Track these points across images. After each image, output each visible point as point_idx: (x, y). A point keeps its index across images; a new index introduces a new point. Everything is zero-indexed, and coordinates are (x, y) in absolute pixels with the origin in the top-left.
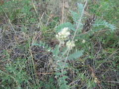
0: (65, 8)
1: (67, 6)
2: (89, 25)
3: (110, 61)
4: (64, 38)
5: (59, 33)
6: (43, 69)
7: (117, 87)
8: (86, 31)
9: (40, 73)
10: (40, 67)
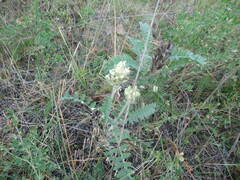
0: (118, 35)
1: (121, 31)
2: (162, 57)
3: (207, 128)
4: (120, 79)
5: (111, 71)
6: (81, 152)
7: (225, 177)
8: (158, 68)
9: (76, 160)
10: (75, 149)
